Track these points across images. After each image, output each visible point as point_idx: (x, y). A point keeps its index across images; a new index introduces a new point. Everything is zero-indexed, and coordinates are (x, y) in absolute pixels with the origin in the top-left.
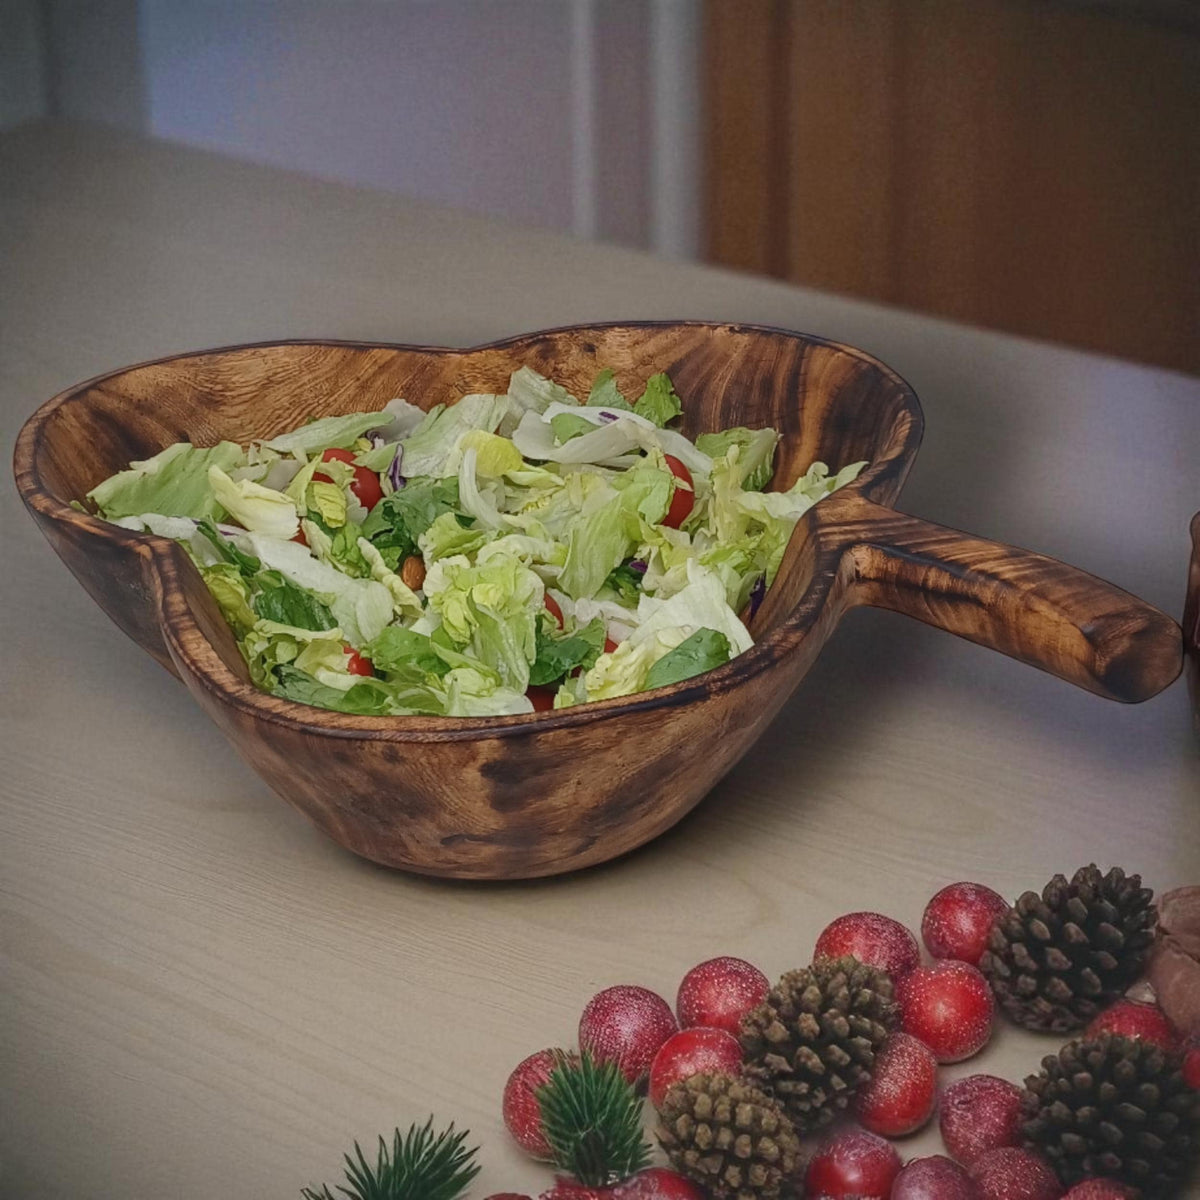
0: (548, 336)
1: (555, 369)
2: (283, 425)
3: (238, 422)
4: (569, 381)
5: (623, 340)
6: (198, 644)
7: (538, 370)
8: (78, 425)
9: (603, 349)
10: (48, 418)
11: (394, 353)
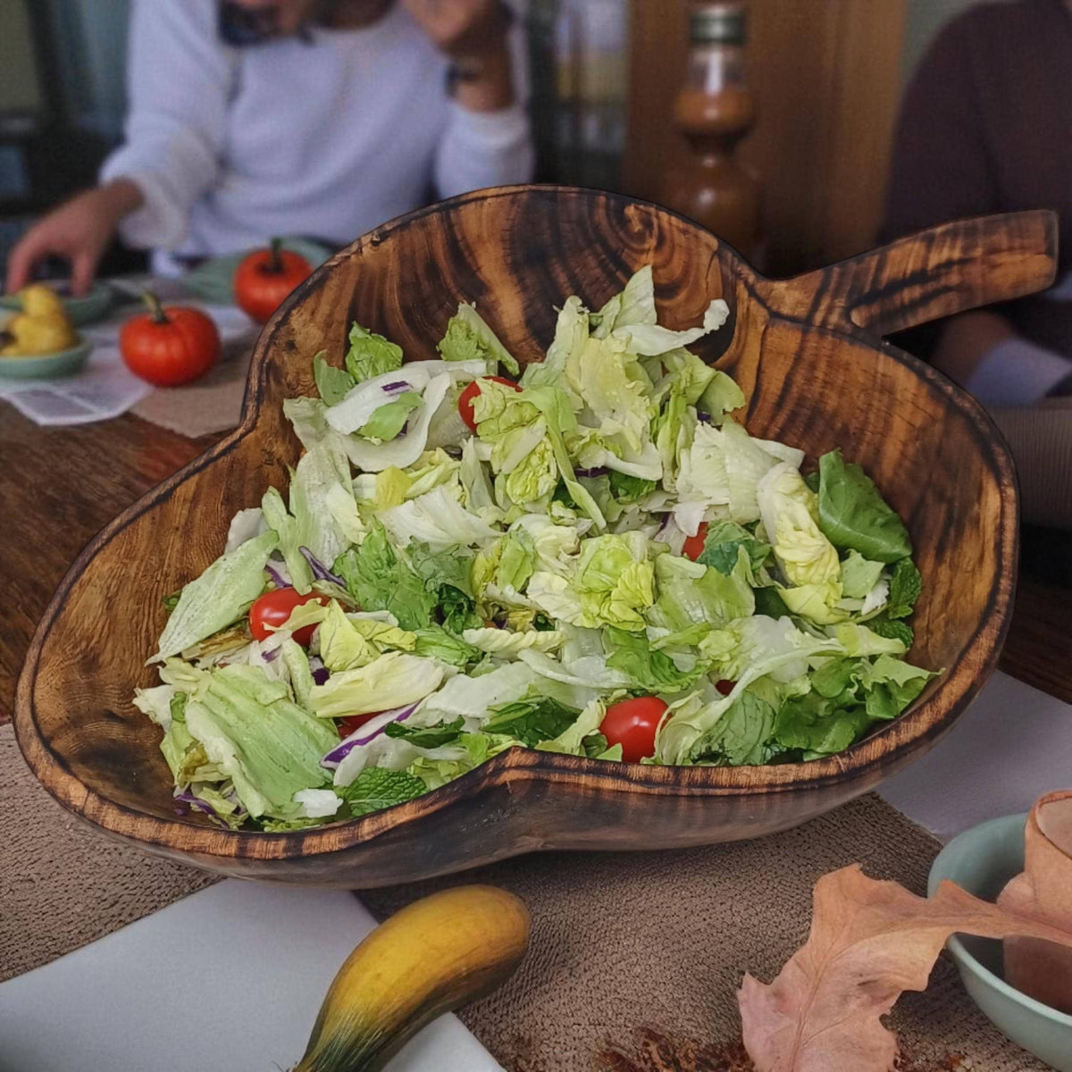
2: (144, 629)
3: (117, 660)
4: (300, 388)
11: (196, 478)
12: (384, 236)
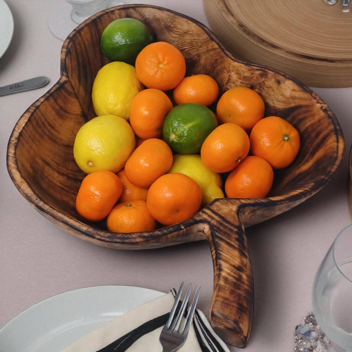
0: (266, 70)
1: (263, 82)
5: (291, 86)
6: (25, 119)
10: (108, 13)
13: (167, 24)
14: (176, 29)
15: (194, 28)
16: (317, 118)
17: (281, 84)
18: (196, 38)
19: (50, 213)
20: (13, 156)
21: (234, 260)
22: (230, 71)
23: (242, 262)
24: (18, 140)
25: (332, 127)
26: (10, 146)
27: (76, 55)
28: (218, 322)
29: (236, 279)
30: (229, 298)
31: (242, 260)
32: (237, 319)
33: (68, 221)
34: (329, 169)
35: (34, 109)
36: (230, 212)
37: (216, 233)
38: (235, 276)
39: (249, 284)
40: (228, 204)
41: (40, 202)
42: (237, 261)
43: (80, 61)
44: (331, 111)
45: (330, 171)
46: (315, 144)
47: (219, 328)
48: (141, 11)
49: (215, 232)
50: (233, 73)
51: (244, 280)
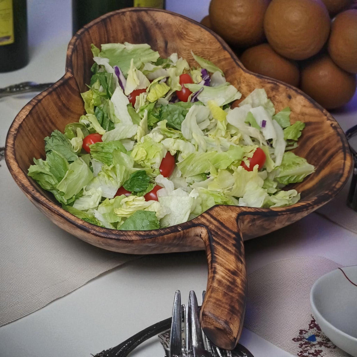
0: (278, 84)
1: (274, 96)
4: (276, 103)
5: (302, 102)
6: (26, 111)
7: (268, 93)
8: (130, 20)
9: (293, 100)
10: (119, 13)
12: (335, 128)
13: (179, 31)
14: (188, 36)
15: (206, 36)
16: (326, 135)
17: (291, 99)
18: (208, 47)
19: (46, 205)
20: (12, 146)
21: (229, 265)
22: (240, 82)
23: (237, 267)
24: (17, 132)
25: (340, 144)
26: (9, 137)
27: (82, 54)
28: (209, 322)
29: (230, 282)
30: (221, 299)
31: (237, 265)
32: (228, 320)
33: (64, 214)
34: (334, 185)
35: (36, 103)
36: (229, 219)
37: (214, 238)
38: (230, 279)
39: (242, 288)
40: (228, 211)
41: (36, 193)
42: (232, 265)
43: (87, 60)
44: (341, 128)
45: (334, 187)
46: (321, 162)
47: (209, 328)
48: (153, 15)
49: (212, 236)
50: (243, 85)
51: (238, 284)
